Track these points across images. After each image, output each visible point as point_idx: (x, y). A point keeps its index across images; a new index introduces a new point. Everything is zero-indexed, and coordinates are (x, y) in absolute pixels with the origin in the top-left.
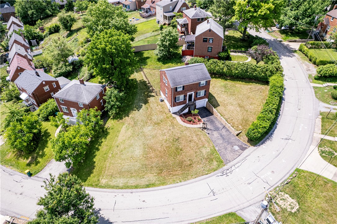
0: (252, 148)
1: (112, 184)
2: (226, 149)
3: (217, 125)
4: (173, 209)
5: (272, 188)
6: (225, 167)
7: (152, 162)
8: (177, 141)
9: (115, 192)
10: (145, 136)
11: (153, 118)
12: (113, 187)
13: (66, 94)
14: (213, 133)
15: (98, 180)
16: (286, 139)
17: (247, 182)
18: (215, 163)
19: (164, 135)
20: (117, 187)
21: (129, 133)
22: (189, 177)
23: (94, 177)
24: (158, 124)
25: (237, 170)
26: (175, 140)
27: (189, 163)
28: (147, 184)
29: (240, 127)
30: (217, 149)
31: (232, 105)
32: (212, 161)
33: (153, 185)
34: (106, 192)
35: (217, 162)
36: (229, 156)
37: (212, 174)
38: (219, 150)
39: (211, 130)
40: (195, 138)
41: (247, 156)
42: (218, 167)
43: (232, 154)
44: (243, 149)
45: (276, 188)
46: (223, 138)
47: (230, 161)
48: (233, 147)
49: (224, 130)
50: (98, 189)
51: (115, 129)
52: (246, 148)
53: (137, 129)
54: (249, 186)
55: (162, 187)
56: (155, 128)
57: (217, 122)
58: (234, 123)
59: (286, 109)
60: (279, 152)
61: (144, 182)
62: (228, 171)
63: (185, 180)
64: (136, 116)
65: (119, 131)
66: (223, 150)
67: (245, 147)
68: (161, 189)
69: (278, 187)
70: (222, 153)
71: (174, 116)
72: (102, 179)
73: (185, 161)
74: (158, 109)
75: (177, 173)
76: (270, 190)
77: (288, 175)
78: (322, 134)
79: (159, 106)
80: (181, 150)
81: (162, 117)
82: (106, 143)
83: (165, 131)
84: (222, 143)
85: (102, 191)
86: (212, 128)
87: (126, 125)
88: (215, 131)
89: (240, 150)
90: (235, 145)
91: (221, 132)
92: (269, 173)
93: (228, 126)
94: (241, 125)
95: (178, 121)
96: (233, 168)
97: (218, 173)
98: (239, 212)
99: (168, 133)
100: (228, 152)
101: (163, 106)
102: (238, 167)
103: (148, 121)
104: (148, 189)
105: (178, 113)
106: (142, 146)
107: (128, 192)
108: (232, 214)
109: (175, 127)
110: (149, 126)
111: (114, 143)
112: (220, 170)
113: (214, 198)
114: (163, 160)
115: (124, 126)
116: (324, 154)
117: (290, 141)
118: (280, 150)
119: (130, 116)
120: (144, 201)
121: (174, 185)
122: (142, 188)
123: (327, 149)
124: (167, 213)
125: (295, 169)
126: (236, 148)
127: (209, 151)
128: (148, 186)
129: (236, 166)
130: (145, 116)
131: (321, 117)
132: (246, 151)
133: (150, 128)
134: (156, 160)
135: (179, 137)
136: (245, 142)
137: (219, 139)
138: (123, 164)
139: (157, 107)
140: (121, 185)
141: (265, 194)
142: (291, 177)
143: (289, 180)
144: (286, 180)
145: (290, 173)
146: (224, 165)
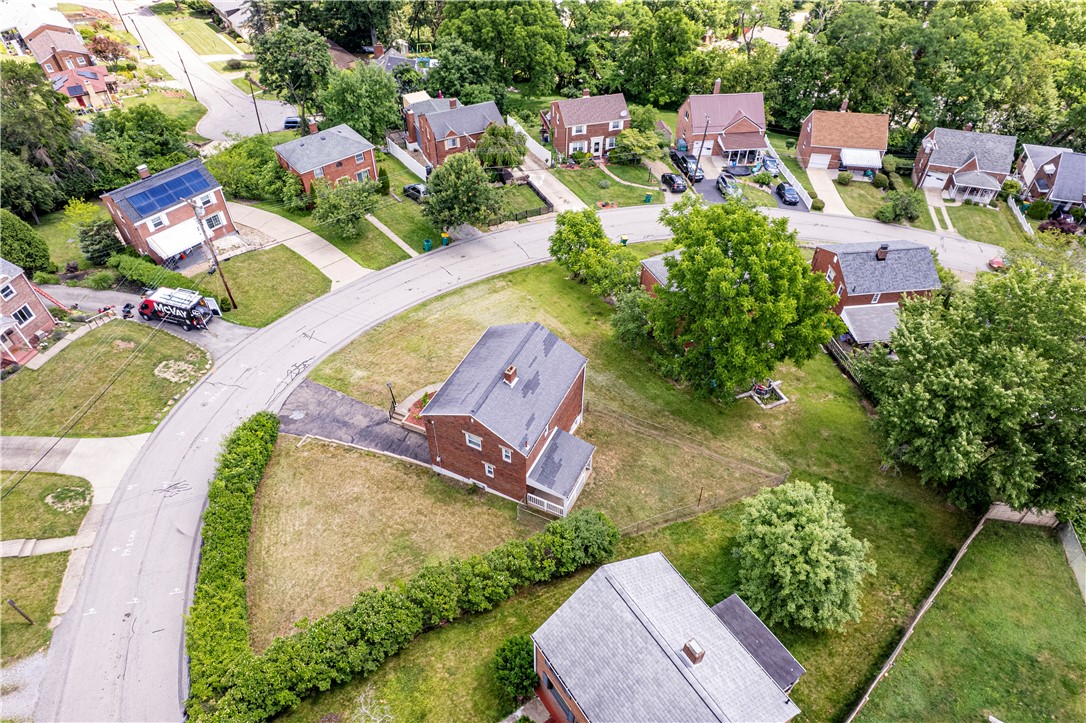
2: (319, 403)
3: (373, 444)
5: (203, 379)
6: (304, 375)
9: (465, 282)
12: (476, 284)
14: (368, 419)
15: (511, 282)
16: (176, 486)
17: (251, 372)
18: (328, 371)
20: (469, 286)
25: (279, 380)
30: (339, 394)
33: (416, 309)
35: (325, 374)
36: (306, 394)
37: (325, 358)
38: (334, 393)
39: (378, 424)
43: (302, 400)
44: (281, 419)
45: (195, 383)
46: (338, 421)
47: (300, 386)
48: (307, 414)
54: (247, 367)
60: (194, 447)
62: (296, 371)
66: (325, 398)
70: (323, 392)
76: (207, 376)
77: (171, 414)
78: (67, 552)
84: (333, 409)
86: (378, 429)
88: (368, 427)
89: (285, 414)
90: (302, 420)
91: (351, 432)
94: (304, 458)
96: (289, 380)
97: (314, 362)
112: (311, 368)
113: (304, 331)
117: (165, 486)
118: (191, 451)
120: (410, 290)
123: (69, 505)
125: (157, 429)
126: (297, 415)
128: (424, 305)
129: (283, 385)
136: (282, 436)
137: (347, 415)
140: (467, 291)
141: (215, 367)
142: (166, 409)
143: (170, 403)
144: (176, 401)
145: (167, 418)
146: (308, 377)
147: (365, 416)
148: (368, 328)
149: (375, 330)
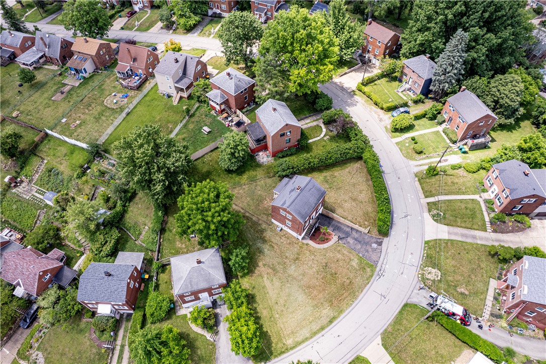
0: (386, 240)
1: (299, 339)
2: (367, 251)
3: (344, 229)
4: (365, 328)
5: (418, 268)
6: (378, 269)
7: (319, 299)
8: (327, 268)
9: (309, 345)
10: (295, 279)
11: (287, 254)
12: (303, 342)
13: (191, 285)
14: (348, 241)
15: (284, 344)
16: (406, 217)
17: (400, 273)
18: (368, 270)
19: (311, 267)
20: (307, 339)
21: (277, 283)
22: (357, 293)
23: (277, 344)
24: (297, 259)
25: (387, 266)
26: (324, 267)
27: (348, 281)
28: (329, 320)
29: (366, 223)
30: (361, 255)
31: (346, 201)
32: (365, 269)
33: (334, 318)
34: (301, 349)
35: (369, 267)
36: (374, 257)
37: (372, 280)
38: (363, 256)
39: (344, 238)
40: (339, 256)
41: (387, 250)
42: (373, 271)
43: (375, 254)
44: (380, 244)
45: (421, 267)
46: (359, 241)
47: (378, 262)
48: (371, 246)
49: (354, 233)
50: (291, 352)
51: (257, 286)
52: (382, 242)
53: (281, 275)
54: (403, 275)
55: (342, 316)
56: (298, 265)
57: (343, 227)
58: (359, 222)
59: (389, 183)
60: (407, 233)
61: (325, 321)
62: (382, 272)
63: (356, 299)
64: (268, 261)
65: (264, 287)
66: (366, 254)
67: (380, 241)
68: (344, 318)
69: (421, 265)
70: (367, 257)
71: (305, 242)
72: (286, 341)
73: (345, 282)
74: (285, 242)
75: (344, 296)
76: (418, 270)
77: (423, 250)
78: (426, 197)
79: (282, 237)
80: (336, 274)
81: (296, 249)
82: (261, 306)
83: (310, 263)
84: (362, 247)
85: (297, 351)
87: (265, 276)
88: (347, 237)
89: (379, 247)
90: (372, 243)
91: (353, 236)
92: (410, 256)
93: (356, 227)
94: (366, 221)
95: (314, 246)
96: (383, 266)
97: (376, 278)
98: (409, 300)
99: (314, 264)
100: (371, 253)
101: (286, 236)
102: (386, 263)
103: (285, 261)
104: (333, 324)
105: (306, 237)
106: (301, 290)
107: (320, 338)
108: (406, 305)
109: (315, 254)
110: (291, 265)
111: (269, 302)
112: (376, 273)
113: (386, 300)
114: (327, 292)
115: (265, 279)
116: (435, 218)
117: (409, 217)
118: (407, 230)
119: (260, 264)
120: (339, 336)
121: (351, 308)
122: (328, 326)
123: (435, 212)
124: (363, 333)
125: (424, 242)
126: (374, 246)
127: (357, 261)
128: (331, 322)
129: (385, 263)
130: (278, 256)
131: (417, 179)
132: (383, 244)
133: (293, 267)
134: (321, 296)
135: (326, 262)
136: (377, 236)
137: (356, 244)
138: (296, 317)
139: (281, 240)
140: (308, 335)
141: (416, 276)
142: (425, 252)
143: (425, 255)
144: (423, 256)
145: (423, 248)
146: (376, 268)
147: (349, 242)
148: (356, 302)
149: (353, 301)
